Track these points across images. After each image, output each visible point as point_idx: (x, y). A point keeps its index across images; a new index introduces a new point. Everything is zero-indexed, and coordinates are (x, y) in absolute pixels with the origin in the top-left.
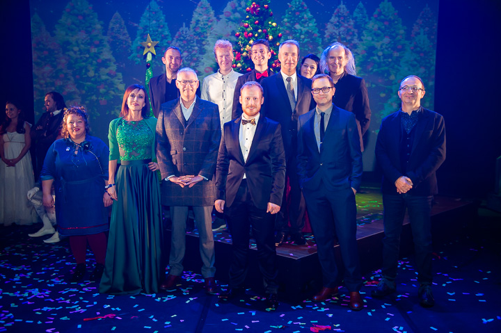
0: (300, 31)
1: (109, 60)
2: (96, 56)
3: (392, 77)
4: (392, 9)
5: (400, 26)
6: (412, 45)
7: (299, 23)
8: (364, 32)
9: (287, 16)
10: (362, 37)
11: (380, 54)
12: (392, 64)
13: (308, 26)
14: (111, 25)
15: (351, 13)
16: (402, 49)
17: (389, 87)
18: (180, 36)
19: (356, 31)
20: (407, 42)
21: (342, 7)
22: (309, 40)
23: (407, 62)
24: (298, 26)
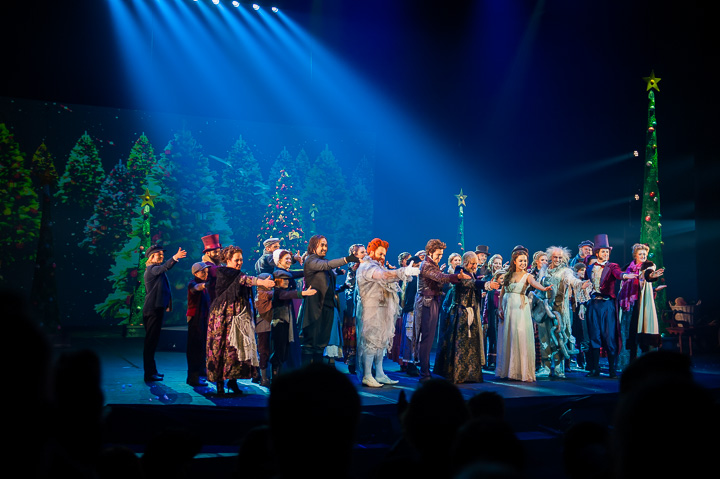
1: (31, 197)
2: (15, 192)
5: (340, 175)
6: (351, 194)
7: (242, 167)
8: (307, 179)
13: (251, 170)
14: (35, 157)
16: (343, 198)
18: (115, 173)
19: (298, 177)
20: (347, 191)
21: (284, 153)
23: (347, 211)
24: (241, 170)
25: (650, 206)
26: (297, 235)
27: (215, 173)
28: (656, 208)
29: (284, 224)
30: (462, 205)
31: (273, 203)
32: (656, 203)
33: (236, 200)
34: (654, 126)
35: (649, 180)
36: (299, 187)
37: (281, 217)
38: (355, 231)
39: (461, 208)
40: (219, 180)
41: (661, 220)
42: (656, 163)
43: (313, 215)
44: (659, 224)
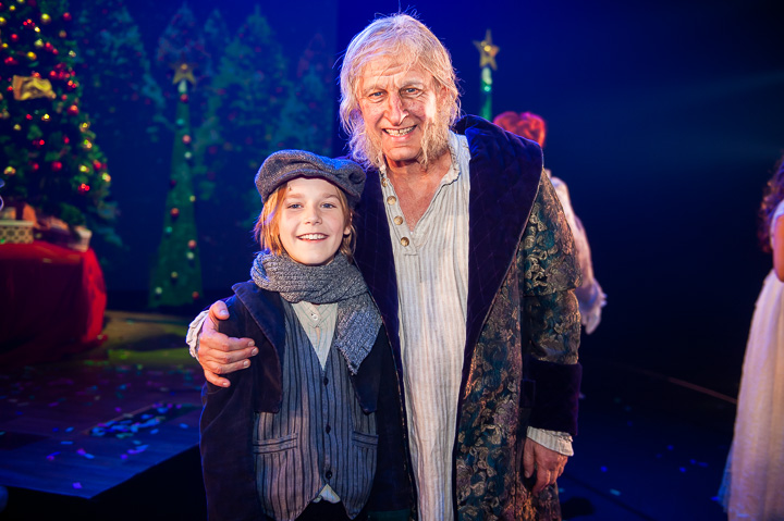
3: (268, 137)
4: (267, 27)
6: (298, 89)
10: (219, 67)
11: (249, 97)
12: (268, 116)
15: (201, 24)
16: (283, 94)
19: (209, 55)
20: (290, 84)
21: (185, 12)
22: (126, 60)
24: (106, 34)
30: (488, 65)
39: (487, 73)
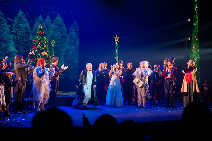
0: (22, 27)
4: (61, 20)
5: (65, 27)
6: (70, 36)
7: (21, 23)
8: (50, 29)
9: (16, 19)
10: (49, 31)
12: (61, 44)
13: (25, 25)
15: (44, 20)
17: (60, 53)
19: (46, 28)
20: (67, 35)
21: (40, 17)
22: (26, 31)
23: (67, 43)
25: (195, 42)
26: (46, 53)
27: (10, 26)
28: (197, 43)
29: (40, 49)
30: (117, 41)
31: (36, 40)
32: (197, 41)
33: (19, 38)
34: (197, 9)
35: (194, 31)
36: (46, 33)
37: (39, 45)
38: (71, 52)
39: (117, 43)
40: (11, 29)
41: (199, 48)
42: (197, 24)
43: (53, 45)
44: (198, 50)
